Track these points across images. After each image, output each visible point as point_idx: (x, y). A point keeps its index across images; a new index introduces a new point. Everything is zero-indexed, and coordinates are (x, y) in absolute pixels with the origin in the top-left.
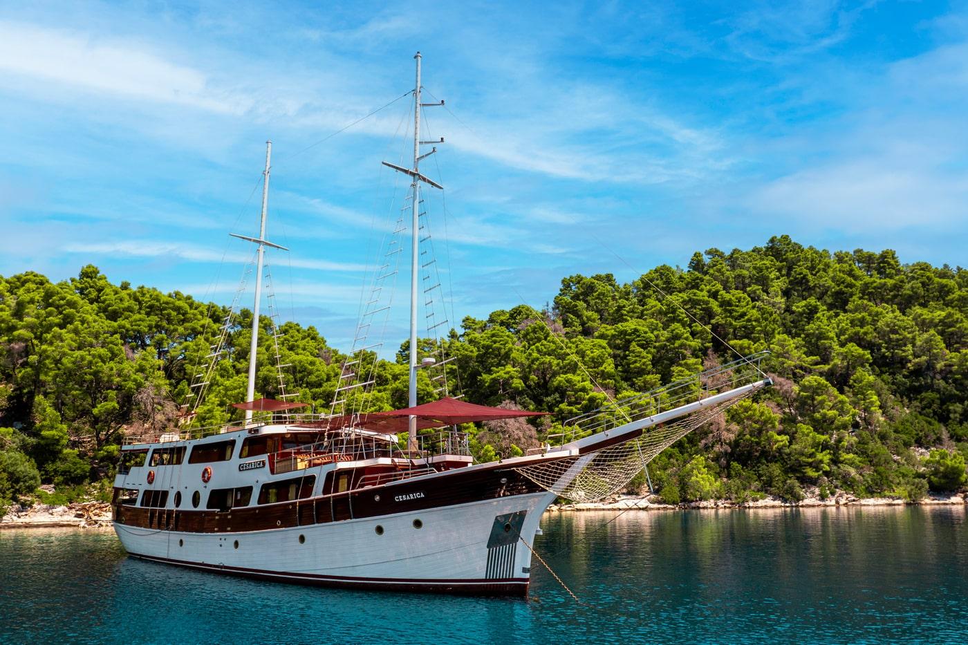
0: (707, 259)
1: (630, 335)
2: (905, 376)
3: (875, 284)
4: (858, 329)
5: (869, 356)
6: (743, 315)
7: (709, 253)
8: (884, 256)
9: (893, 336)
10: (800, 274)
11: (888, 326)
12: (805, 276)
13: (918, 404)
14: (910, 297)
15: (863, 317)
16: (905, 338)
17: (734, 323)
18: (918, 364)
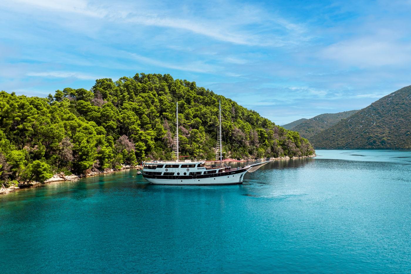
0: (140, 76)
1: (138, 110)
2: (207, 127)
3: (197, 97)
4: (197, 112)
5: (201, 122)
6: (165, 104)
7: (142, 74)
8: (192, 84)
9: (205, 116)
10: (174, 89)
11: (204, 112)
12: (176, 90)
13: (211, 135)
14: (207, 103)
15: (198, 109)
16: (208, 116)
17: (163, 107)
18: (210, 124)
